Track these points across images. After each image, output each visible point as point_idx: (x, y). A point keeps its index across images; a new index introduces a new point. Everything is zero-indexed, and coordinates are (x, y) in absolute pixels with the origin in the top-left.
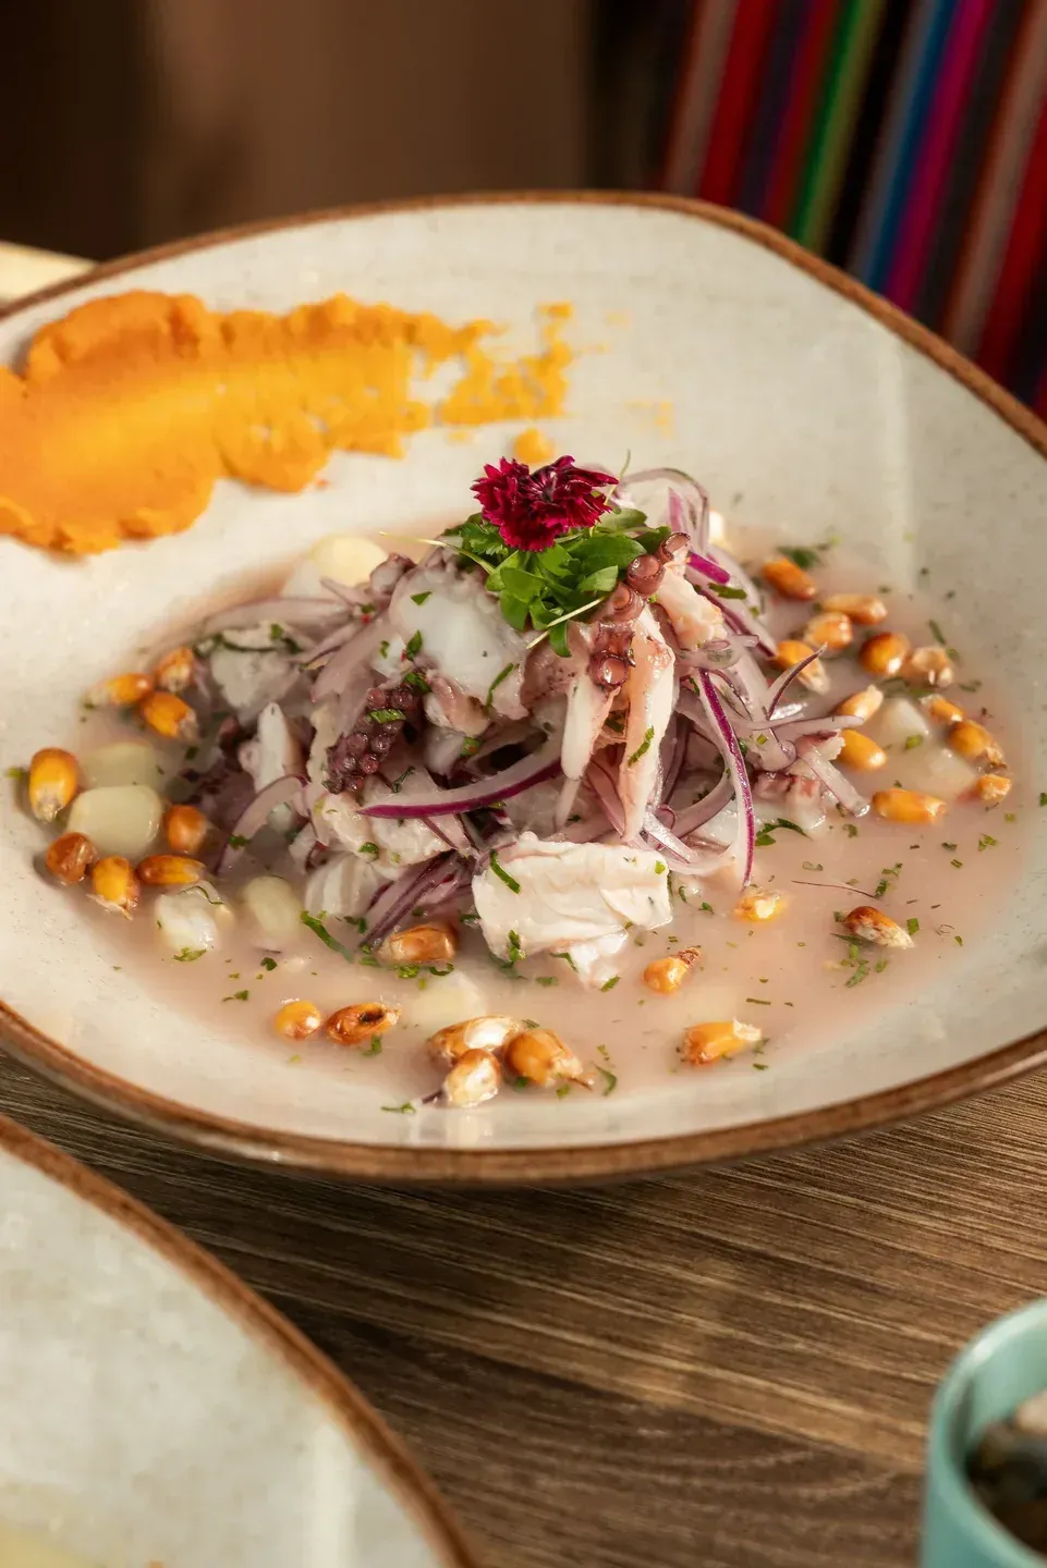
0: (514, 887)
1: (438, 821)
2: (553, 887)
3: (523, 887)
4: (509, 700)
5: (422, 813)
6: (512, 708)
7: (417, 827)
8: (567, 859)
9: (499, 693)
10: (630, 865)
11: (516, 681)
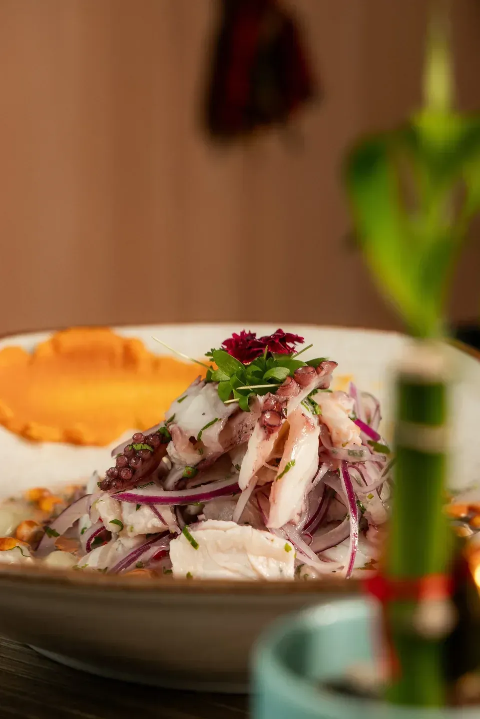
0: (195, 545)
1: (159, 507)
2: (219, 549)
3: (200, 546)
4: (212, 439)
5: (150, 502)
6: (212, 442)
7: (146, 511)
8: (229, 532)
9: (206, 433)
10: (269, 543)
11: (219, 427)
